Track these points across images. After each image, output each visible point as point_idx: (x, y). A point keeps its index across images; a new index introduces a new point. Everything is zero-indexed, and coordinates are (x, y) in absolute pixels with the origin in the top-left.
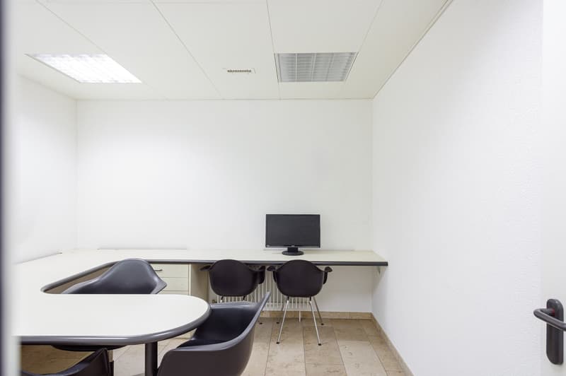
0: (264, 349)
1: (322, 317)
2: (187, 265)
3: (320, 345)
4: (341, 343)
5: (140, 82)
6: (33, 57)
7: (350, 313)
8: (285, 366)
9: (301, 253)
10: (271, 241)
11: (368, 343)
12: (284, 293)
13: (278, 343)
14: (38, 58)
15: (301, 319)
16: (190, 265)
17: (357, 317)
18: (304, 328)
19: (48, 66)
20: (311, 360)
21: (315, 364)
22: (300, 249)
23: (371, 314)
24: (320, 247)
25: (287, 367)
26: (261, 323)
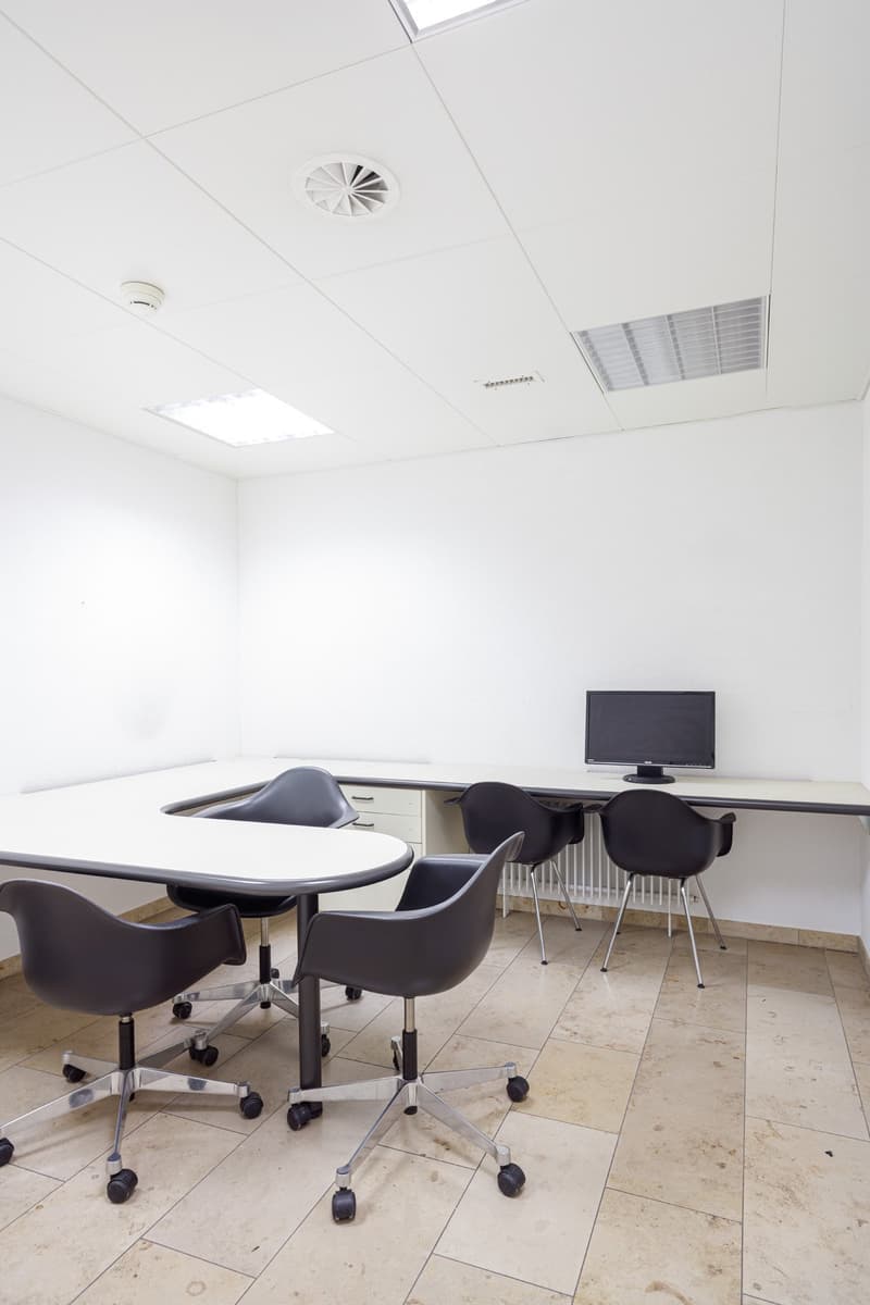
0: (571, 976)
1: (722, 932)
2: (418, 792)
3: (701, 986)
4: (754, 990)
5: (331, 432)
6: (156, 411)
7: (799, 930)
8: (605, 1013)
9: (670, 780)
10: (597, 751)
11: (831, 1000)
12: (623, 866)
13: (604, 970)
14: (161, 413)
15: (674, 933)
16: (424, 792)
17: (820, 944)
18: (674, 949)
19: (178, 423)
20: (668, 1012)
21: (675, 1021)
22: (667, 771)
23: (858, 939)
24: (713, 767)
25: (609, 1016)
26: (579, 930)
